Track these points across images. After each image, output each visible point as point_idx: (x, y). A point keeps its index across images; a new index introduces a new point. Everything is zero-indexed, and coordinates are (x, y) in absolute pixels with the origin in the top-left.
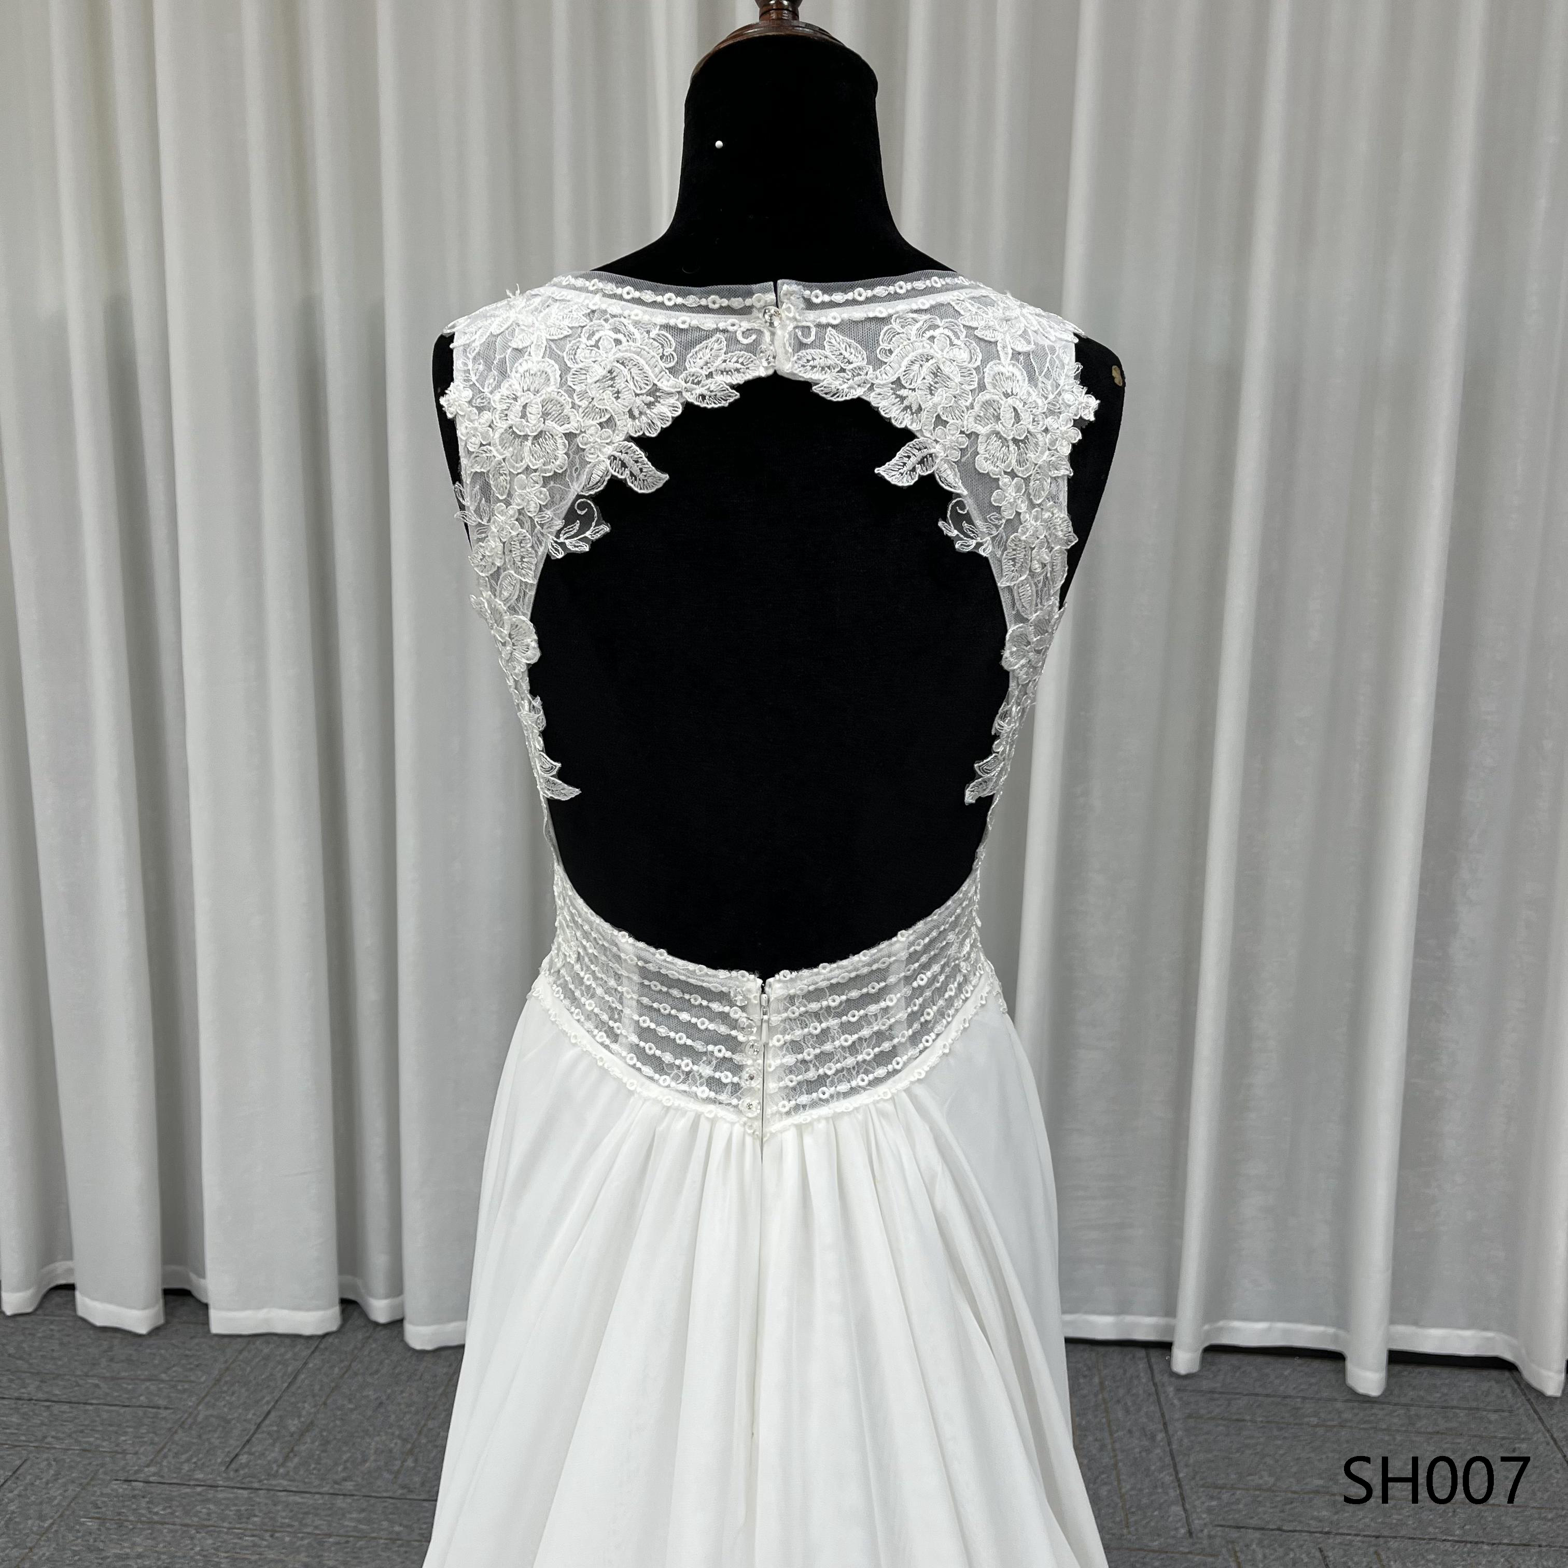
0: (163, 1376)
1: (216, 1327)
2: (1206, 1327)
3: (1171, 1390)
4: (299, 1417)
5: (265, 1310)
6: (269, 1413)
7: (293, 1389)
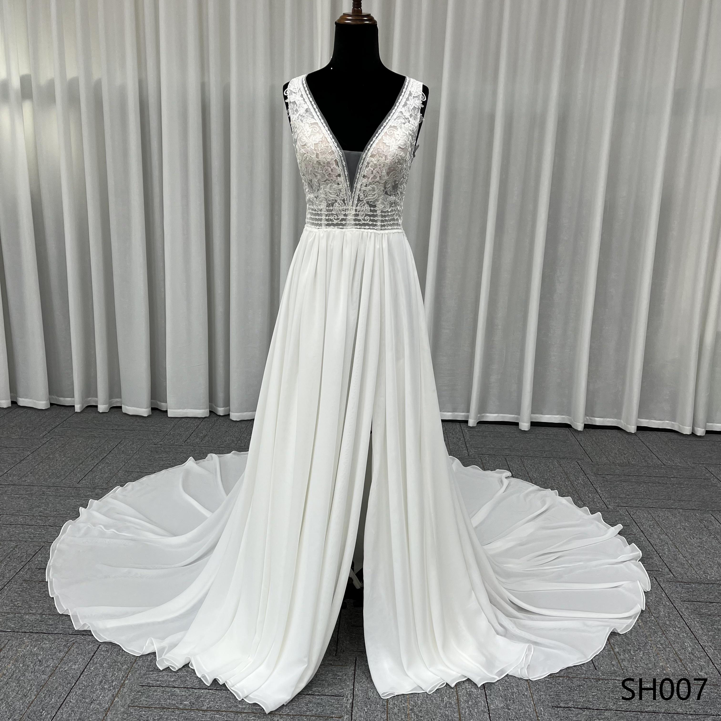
0: (157, 426)
1: (170, 415)
2: (479, 415)
3: (466, 431)
4: (202, 433)
5: (186, 410)
6: (193, 433)
7: (198, 428)
